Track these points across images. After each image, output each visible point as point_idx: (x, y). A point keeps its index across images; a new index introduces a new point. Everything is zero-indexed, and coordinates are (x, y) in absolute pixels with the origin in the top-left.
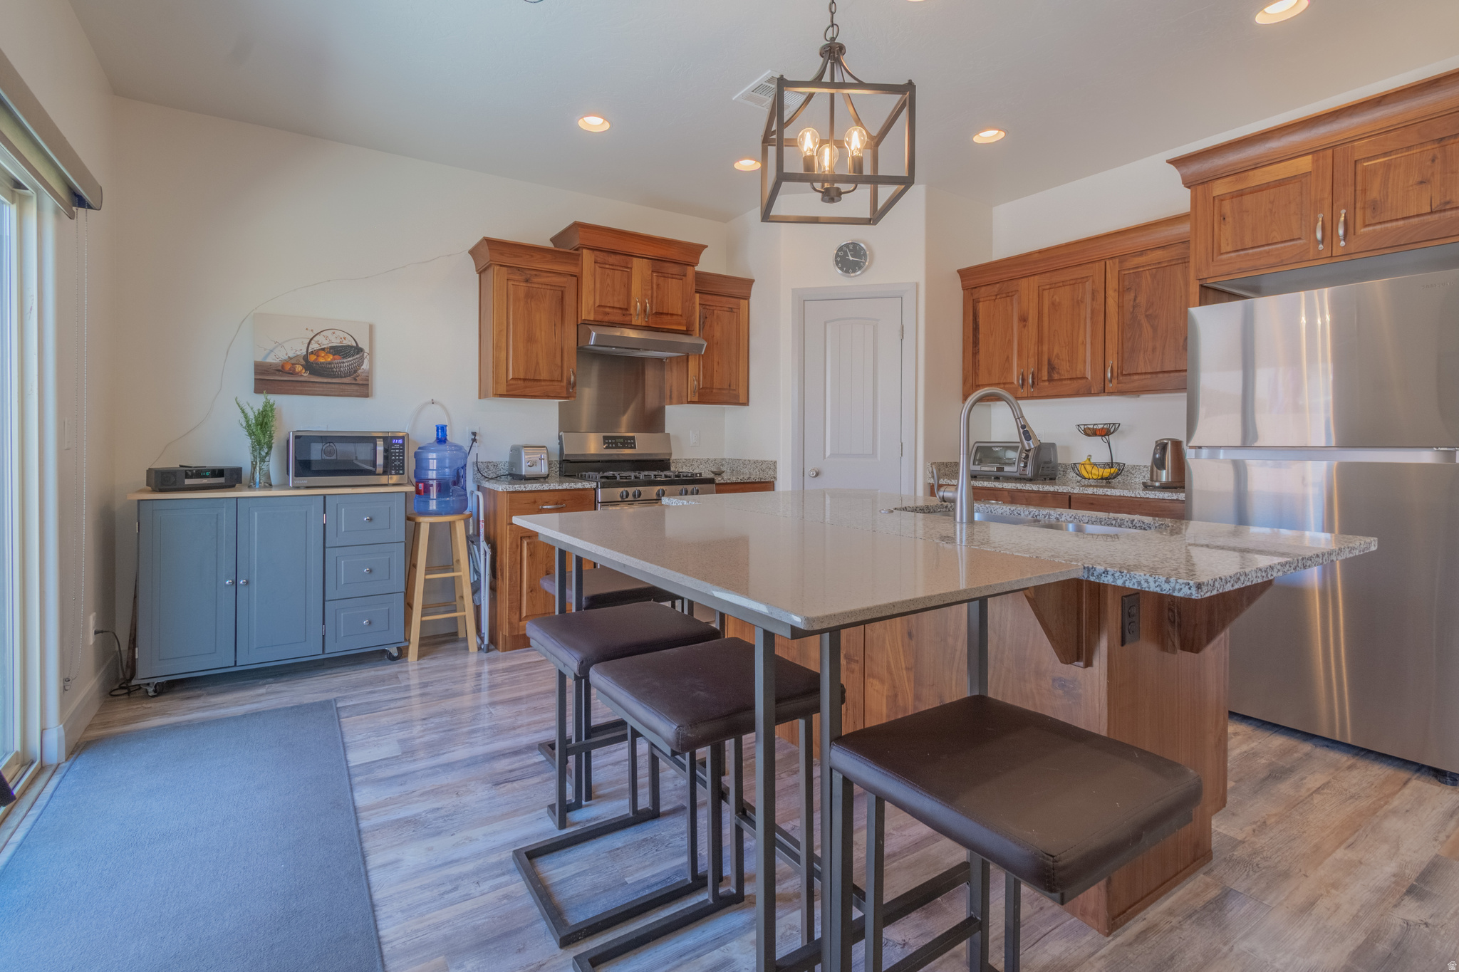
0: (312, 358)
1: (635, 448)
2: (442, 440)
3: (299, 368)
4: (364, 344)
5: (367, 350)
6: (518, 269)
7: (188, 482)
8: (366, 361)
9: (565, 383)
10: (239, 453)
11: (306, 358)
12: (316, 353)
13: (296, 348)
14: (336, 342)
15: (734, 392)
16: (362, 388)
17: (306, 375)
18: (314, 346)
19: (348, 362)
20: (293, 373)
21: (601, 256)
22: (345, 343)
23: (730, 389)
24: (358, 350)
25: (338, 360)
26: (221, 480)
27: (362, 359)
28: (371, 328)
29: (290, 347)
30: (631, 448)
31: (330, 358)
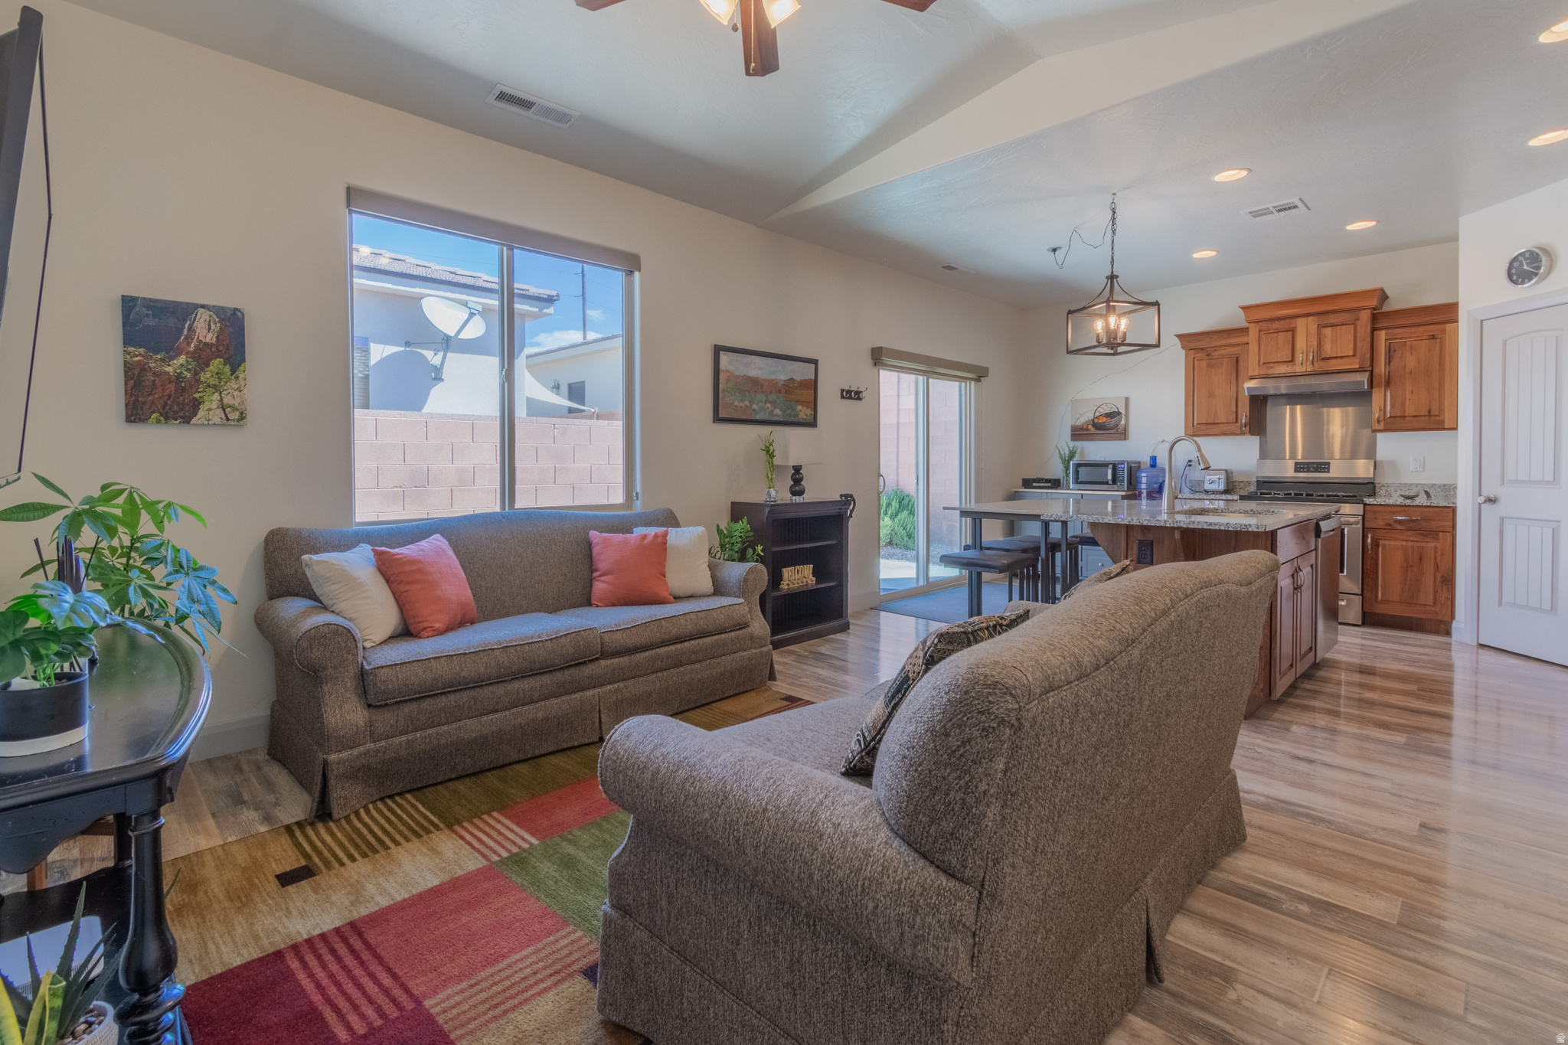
0: (1096, 421)
1: (1329, 472)
2: (1153, 465)
3: (1090, 427)
4: (1122, 410)
5: (1123, 413)
6: (1202, 349)
7: (1034, 484)
8: (1123, 420)
9: (1239, 424)
10: (1056, 470)
11: (1093, 421)
12: (1098, 417)
13: (1089, 416)
14: (1108, 411)
15: (1437, 418)
16: (1124, 435)
17: (1093, 430)
18: (1097, 414)
19: (1113, 421)
20: (1087, 430)
21: (1264, 325)
22: (1112, 410)
23: (1430, 416)
24: (1119, 413)
25: (1109, 420)
26: (1049, 485)
27: (1121, 418)
28: (1127, 400)
29: (1086, 416)
30: (1324, 472)
31: (1105, 419)
